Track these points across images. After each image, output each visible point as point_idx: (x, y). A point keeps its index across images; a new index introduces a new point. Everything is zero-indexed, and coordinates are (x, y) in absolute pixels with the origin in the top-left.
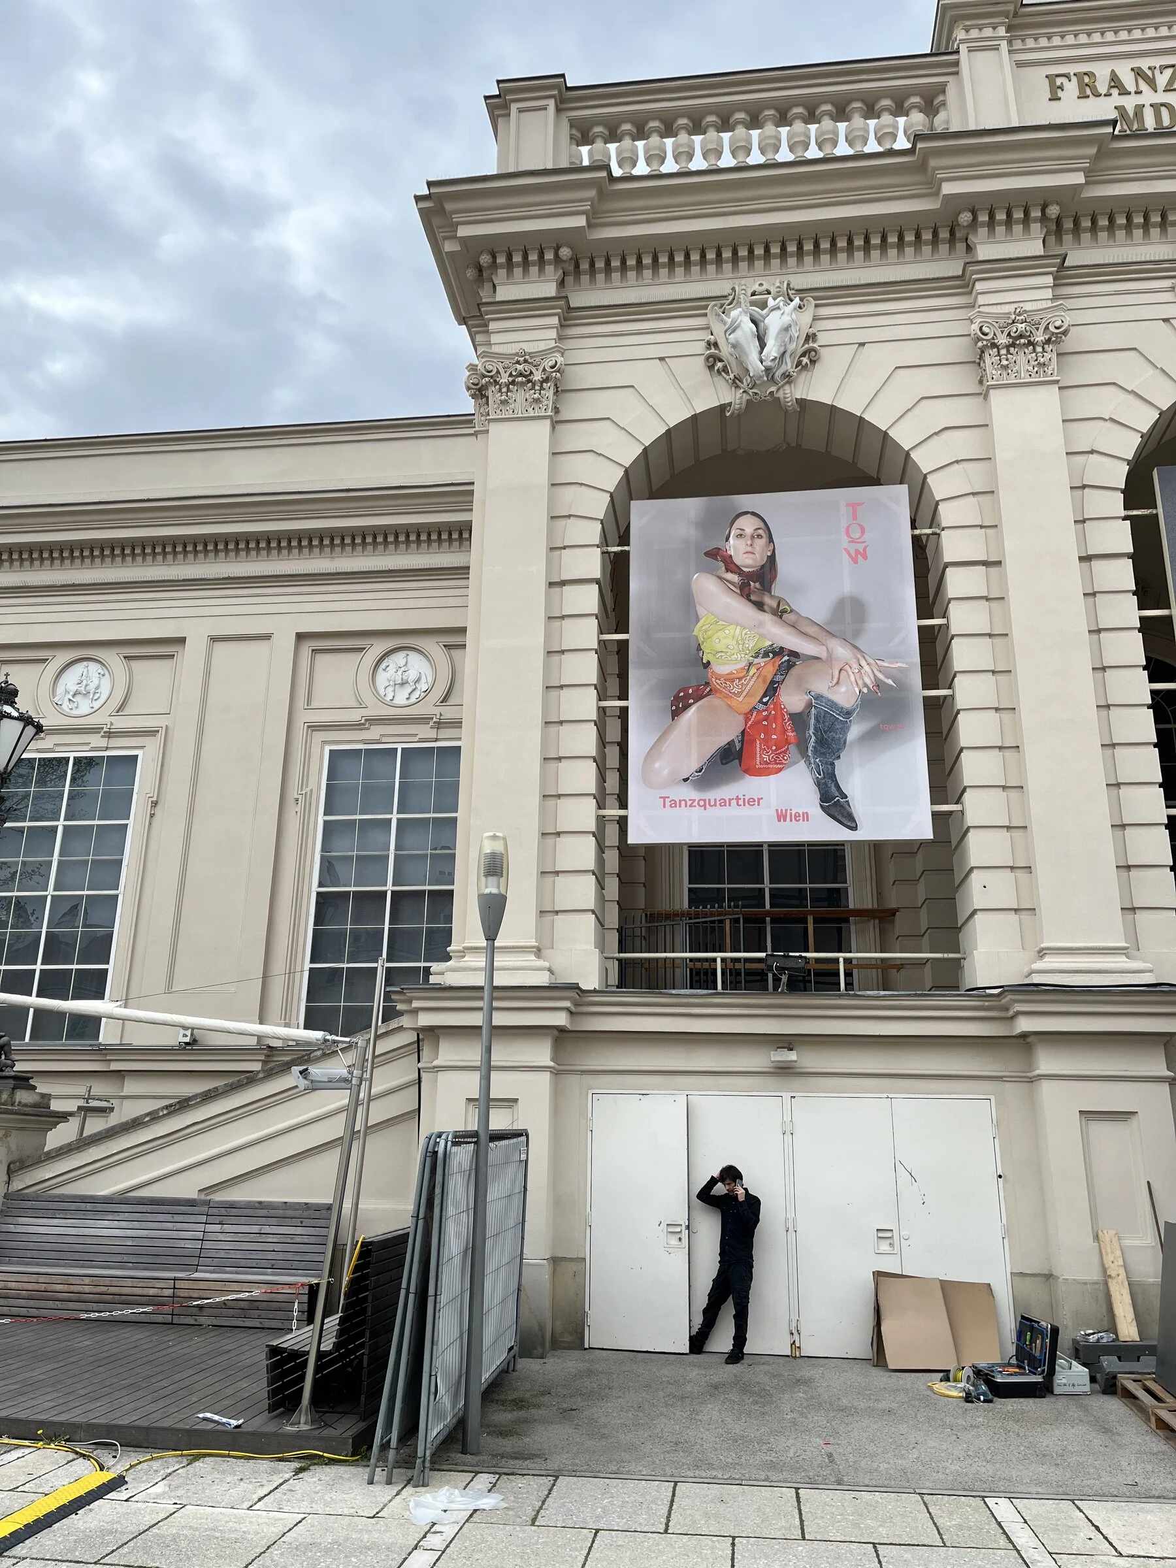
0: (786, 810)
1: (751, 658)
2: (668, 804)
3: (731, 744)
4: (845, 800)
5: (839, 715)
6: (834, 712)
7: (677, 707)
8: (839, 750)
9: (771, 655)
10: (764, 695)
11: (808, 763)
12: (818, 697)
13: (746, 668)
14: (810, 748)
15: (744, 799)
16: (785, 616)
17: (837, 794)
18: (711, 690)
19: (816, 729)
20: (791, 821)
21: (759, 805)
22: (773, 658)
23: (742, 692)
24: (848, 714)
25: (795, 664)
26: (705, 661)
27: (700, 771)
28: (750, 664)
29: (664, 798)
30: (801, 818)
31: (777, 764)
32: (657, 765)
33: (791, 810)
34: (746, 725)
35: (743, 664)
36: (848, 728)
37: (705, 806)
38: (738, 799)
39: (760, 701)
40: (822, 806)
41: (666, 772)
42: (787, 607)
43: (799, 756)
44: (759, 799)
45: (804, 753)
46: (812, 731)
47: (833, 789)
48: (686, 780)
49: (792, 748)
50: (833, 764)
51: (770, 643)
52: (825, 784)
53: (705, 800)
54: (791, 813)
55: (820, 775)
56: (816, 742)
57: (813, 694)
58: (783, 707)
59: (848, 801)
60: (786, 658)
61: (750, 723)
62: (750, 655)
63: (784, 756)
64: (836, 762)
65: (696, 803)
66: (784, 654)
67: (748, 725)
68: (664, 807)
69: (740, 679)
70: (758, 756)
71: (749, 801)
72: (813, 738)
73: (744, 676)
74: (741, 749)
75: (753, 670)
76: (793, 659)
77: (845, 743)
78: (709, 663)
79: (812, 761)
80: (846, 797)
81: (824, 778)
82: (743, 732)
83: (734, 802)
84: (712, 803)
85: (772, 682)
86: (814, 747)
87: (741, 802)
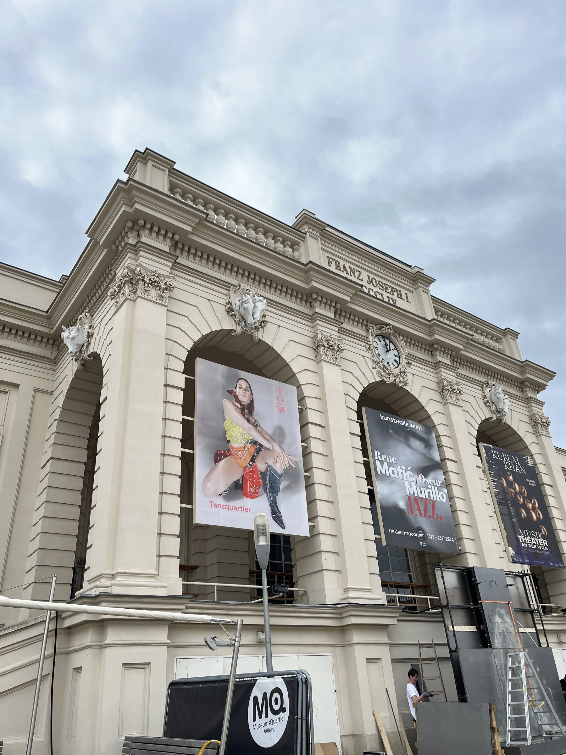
1: (245, 443)
2: (213, 506)
3: (238, 480)
5: (277, 476)
6: (275, 474)
7: (217, 458)
8: (277, 491)
9: (253, 444)
10: (250, 462)
12: (270, 466)
13: (244, 447)
14: (268, 489)
16: (257, 427)
17: (277, 512)
18: (230, 454)
19: (269, 480)
21: (249, 512)
23: (242, 458)
24: (281, 476)
25: (261, 450)
26: (228, 440)
27: (226, 492)
28: (245, 446)
29: (212, 502)
31: (256, 494)
32: (208, 485)
34: (244, 473)
35: (242, 445)
36: (281, 483)
37: (228, 509)
38: (241, 507)
39: (249, 463)
40: (272, 516)
41: (212, 489)
42: (258, 424)
43: (264, 492)
44: (249, 509)
45: (265, 492)
46: (268, 481)
47: (276, 509)
48: (220, 495)
49: (261, 487)
50: (276, 498)
51: (252, 438)
52: (273, 506)
53: (228, 506)
55: (271, 502)
56: (269, 487)
57: (268, 464)
58: (257, 468)
59: (281, 515)
60: (258, 446)
62: (245, 441)
63: (258, 490)
65: (224, 507)
66: (257, 444)
67: (245, 473)
68: (211, 507)
69: (242, 451)
70: (249, 489)
71: (245, 509)
72: (269, 485)
73: (243, 451)
74: (242, 484)
75: (246, 449)
76: (261, 448)
77: (279, 489)
79: (268, 495)
80: (281, 514)
81: (273, 503)
82: (243, 476)
83: (240, 509)
84: (231, 508)
85: (253, 456)
87: (242, 509)
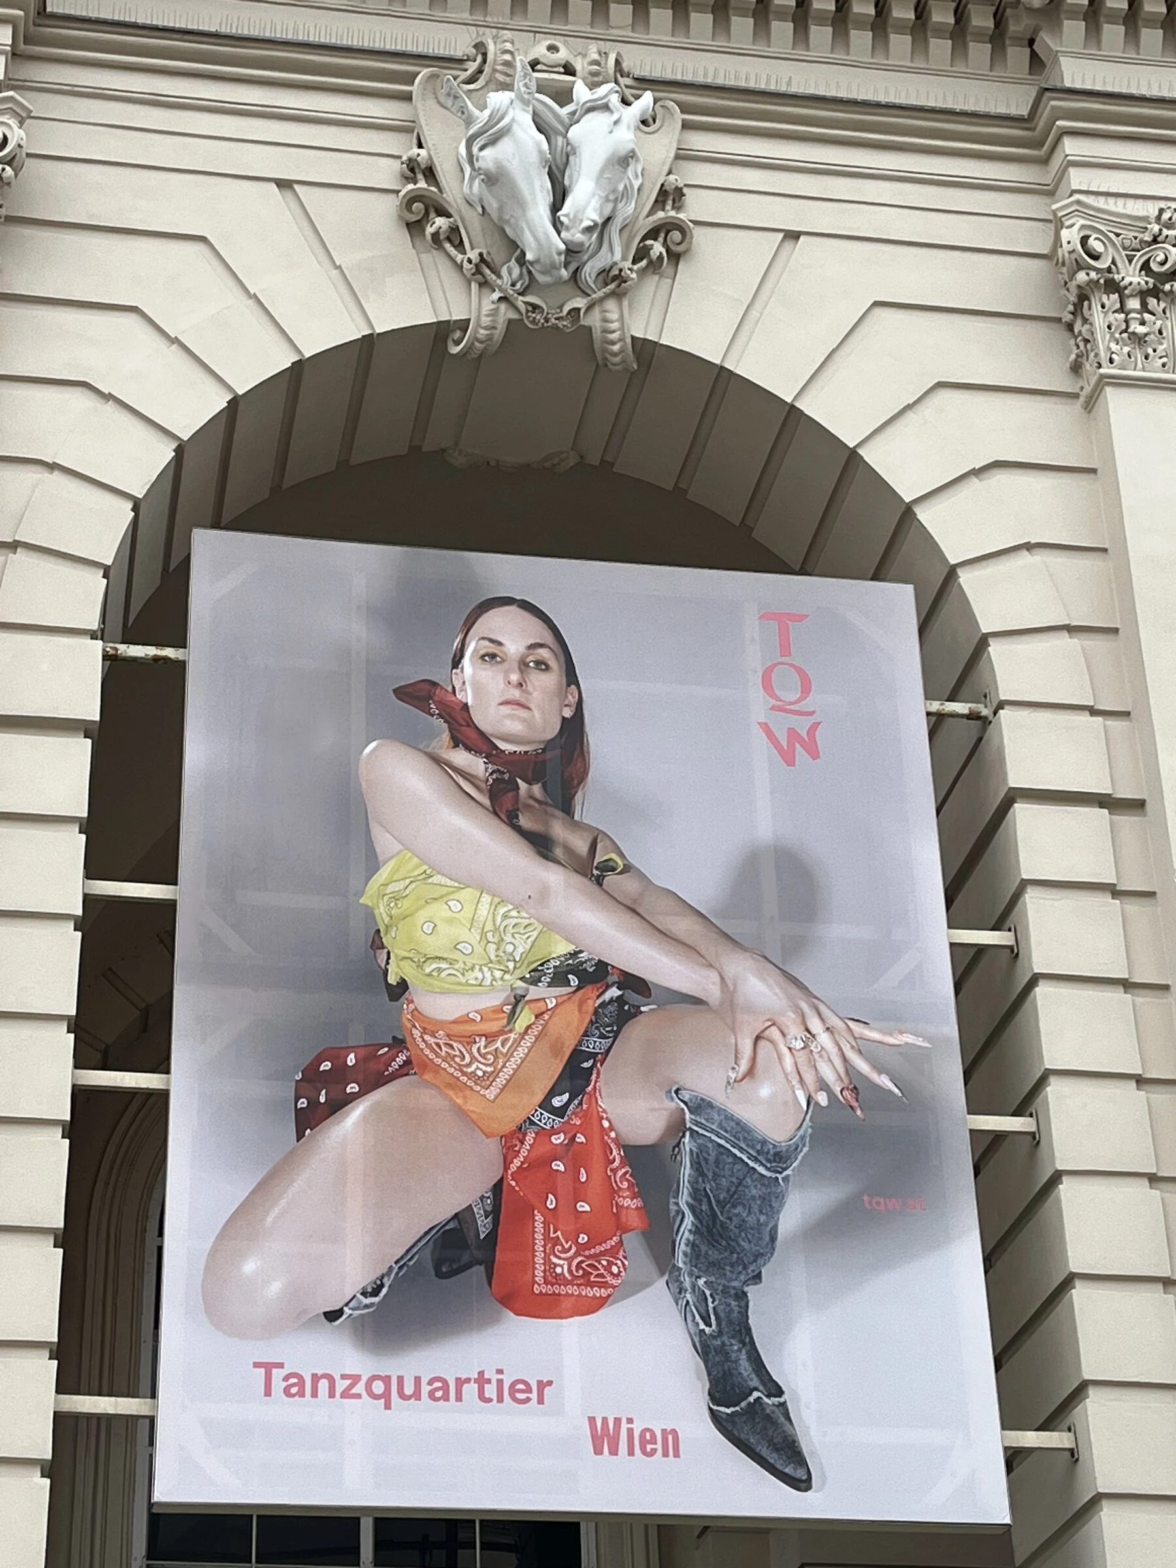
0: (618, 1421)
1: (520, 984)
2: (278, 1385)
3: (463, 1218)
4: (776, 1400)
5: (756, 1160)
6: (741, 1149)
7: (314, 1101)
8: (758, 1255)
9: (574, 980)
10: (554, 1091)
11: (674, 1287)
12: (700, 1106)
13: (508, 1009)
14: (682, 1248)
15: (500, 1383)
16: (610, 879)
17: (755, 1382)
18: (408, 1063)
19: (695, 1194)
20: (631, 1453)
21: (541, 1401)
22: (579, 988)
23: (496, 1074)
24: (781, 1159)
25: (636, 1012)
26: (392, 980)
27: (375, 1292)
28: (518, 1000)
29: (268, 1367)
30: (659, 1446)
31: (592, 1285)
33: (630, 1421)
34: (506, 1168)
35: (496, 1000)
36: (781, 1197)
37: (386, 1396)
38: (482, 1380)
39: (546, 1104)
40: (713, 1415)
41: (276, 1286)
42: (614, 856)
43: (652, 1268)
44: (542, 1385)
45: (664, 1262)
46: (684, 1198)
47: (745, 1367)
48: (332, 1316)
49: (633, 1242)
50: (742, 1296)
51: (570, 948)
52: (722, 1350)
53: (387, 1380)
54: (630, 1432)
55: (709, 1325)
56: (696, 1231)
57: (686, 1096)
58: (606, 1124)
59: (783, 1405)
60: (614, 992)
61: (517, 1163)
62: (518, 973)
63: (610, 1264)
64: (751, 1291)
65: (360, 1388)
66: (610, 979)
67: (513, 1168)
68: (268, 1393)
69: (490, 1037)
70: (539, 1260)
71: (513, 1390)
72: (689, 1220)
73: (502, 1032)
74: (493, 1235)
75: (525, 1018)
76: (633, 997)
77: (773, 1239)
78: (403, 985)
79: (687, 1284)
80: (780, 1392)
81: (720, 1333)
82: (497, 1189)
83: (470, 1390)
84: (409, 1390)
85: (577, 1055)
86: (692, 1245)
87: (491, 1391)
